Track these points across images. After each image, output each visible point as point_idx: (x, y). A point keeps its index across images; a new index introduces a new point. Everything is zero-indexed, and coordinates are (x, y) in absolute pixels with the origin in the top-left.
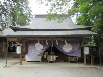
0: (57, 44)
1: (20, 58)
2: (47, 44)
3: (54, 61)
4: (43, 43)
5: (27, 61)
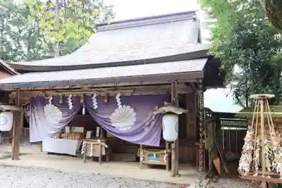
0: (96, 107)
2: (71, 107)
3: (100, 159)
4: (61, 103)
5: (49, 153)
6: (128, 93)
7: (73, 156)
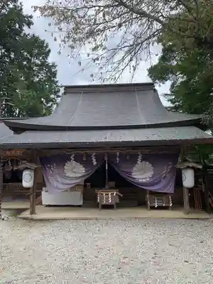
1: (31, 197)
2: (95, 163)
3: (115, 206)
4: (84, 160)
5: (47, 206)
6: (147, 151)
7: (79, 206)
